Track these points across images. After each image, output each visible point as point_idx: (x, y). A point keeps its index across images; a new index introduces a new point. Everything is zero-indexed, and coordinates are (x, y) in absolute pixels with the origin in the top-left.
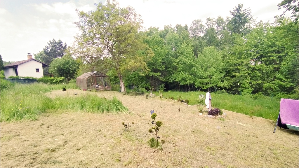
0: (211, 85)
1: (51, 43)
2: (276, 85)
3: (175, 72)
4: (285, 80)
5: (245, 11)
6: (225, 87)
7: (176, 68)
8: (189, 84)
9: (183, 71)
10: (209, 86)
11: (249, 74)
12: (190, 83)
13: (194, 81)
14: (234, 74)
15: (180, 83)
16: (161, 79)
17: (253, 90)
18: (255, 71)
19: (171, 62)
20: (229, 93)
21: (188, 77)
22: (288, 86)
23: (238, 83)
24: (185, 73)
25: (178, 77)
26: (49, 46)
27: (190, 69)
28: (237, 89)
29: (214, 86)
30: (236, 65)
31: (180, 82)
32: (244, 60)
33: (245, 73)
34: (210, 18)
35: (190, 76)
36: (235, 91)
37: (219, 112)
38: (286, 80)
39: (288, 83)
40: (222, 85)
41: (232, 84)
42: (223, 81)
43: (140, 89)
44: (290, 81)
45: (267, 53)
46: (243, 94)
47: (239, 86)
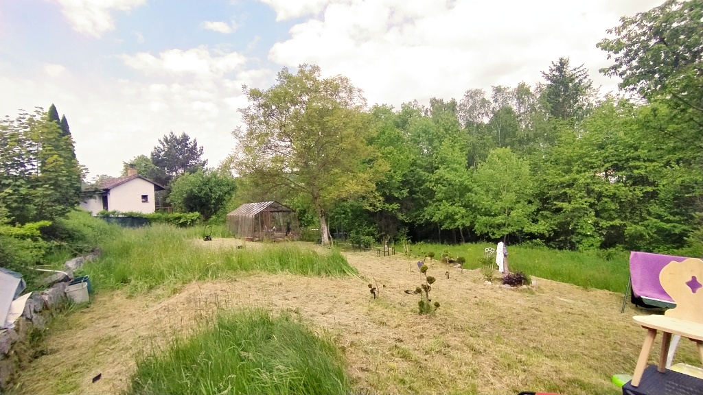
0: (510, 230)
1: (166, 140)
2: (652, 228)
3: (430, 202)
4: (668, 217)
5: (575, 72)
6: (540, 234)
7: (431, 194)
8: (461, 228)
9: (447, 200)
10: (506, 231)
11: (592, 205)
12: (463, 225)
13: (473, 222)
14: (559, 204)
15: (441, 226)
16: (400, 217)
17: (604, 239)
18: (604, 199)
19: (420, 182)
20: (550, 247)
21: (459, 212)
22: (677, 231)
23: (569, 225)
24: (453, 204)
25: (436, 212)
26: (162, 147)
27: (462, 195)
28: (569, 238)
29: (515, 231)
30: (562, 185)
31: (441, 223)
32: (578, 176)
33: (582, 204)
34: (500, 86)
35: (463, 211)
36: (565, 242)
37: (525, 279)
38: (672, 218)
39: (676, 224)
40: (534, 229)
41: (556, 226)
42: (535, 221)
43: (363, 237)
44: (681, 220)
45: (627, 160)
46: (580, 248)
47: (573, 232)
